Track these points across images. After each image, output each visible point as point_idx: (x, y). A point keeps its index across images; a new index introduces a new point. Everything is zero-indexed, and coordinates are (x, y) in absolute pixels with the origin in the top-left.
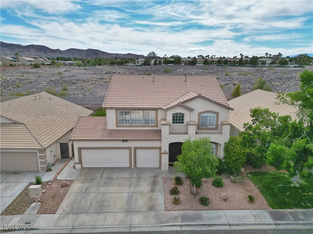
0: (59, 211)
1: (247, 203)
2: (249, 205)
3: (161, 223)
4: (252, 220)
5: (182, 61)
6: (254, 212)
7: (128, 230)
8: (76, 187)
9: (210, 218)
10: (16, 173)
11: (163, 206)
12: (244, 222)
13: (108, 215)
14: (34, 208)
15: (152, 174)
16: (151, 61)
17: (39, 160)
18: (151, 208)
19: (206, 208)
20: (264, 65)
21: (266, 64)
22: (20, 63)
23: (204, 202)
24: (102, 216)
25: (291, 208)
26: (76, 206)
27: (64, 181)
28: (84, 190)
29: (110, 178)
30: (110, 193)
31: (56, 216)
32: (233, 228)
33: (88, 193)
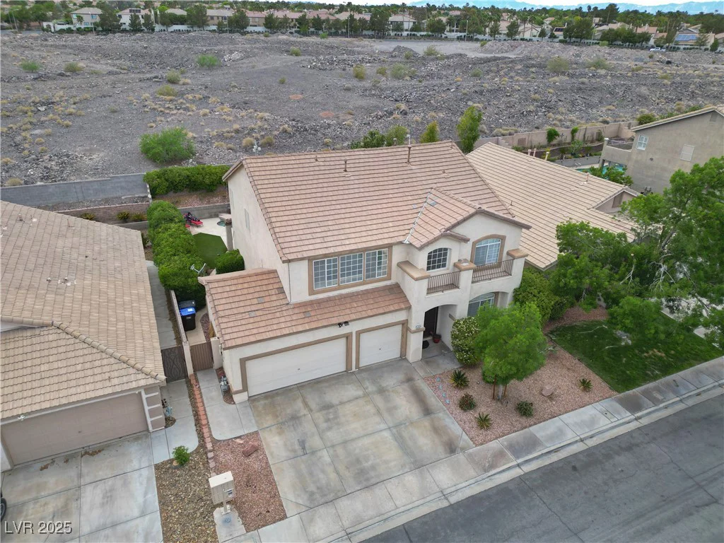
0: (290, 509)
1: (582, 394)
2: (586, 397)
3: (486, 471)
4: (605, 422)
5: (209, 18)
6: (600, 406)
7: (445, 504)
8: (275, 445)
9: (551, 438)
10: (92, 452)
11: (465, 437)
13: (391, 486)
14: (227, 521)
15: (400, 376)
16: (120, 16)
17: (147, 408)
18: (451, 448)
19: (531, 420)
20: (400, 33)
21: (402, 30)
23: (524, 409)
24: (379, 492)
25: (639, 386)
26: (312, 488)
27: (239, 441)
28: (297, 447)
29: (327, 407)
30: (353, 440)
31: (293, 521)
32: (591, 443)
33: (314, 452)
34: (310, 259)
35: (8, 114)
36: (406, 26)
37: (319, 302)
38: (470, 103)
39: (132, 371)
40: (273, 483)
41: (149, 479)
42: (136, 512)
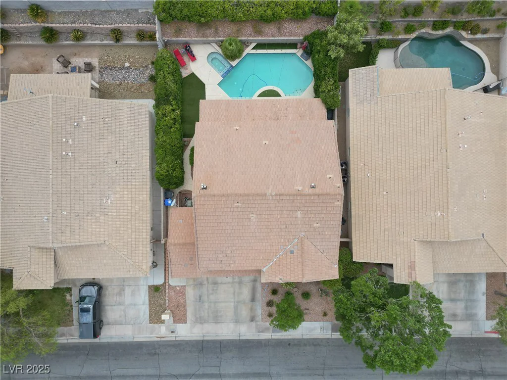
0: (188, 321)
2: (321, 318)
3: (259, 332)
4: (318, 331)
6: (322, 324)
7: (238, 338)
12: (313, 333)
13: (223, 326)
18: (253, 319)
24: (219, 326)
26: (198, 316)
27: (178, 288)
28: (198, 298)
29: (215, 283)
30: (219, 302)
32: (304, 337)
33: (203, 303)
41: (146, 291)
42: (141, 303)
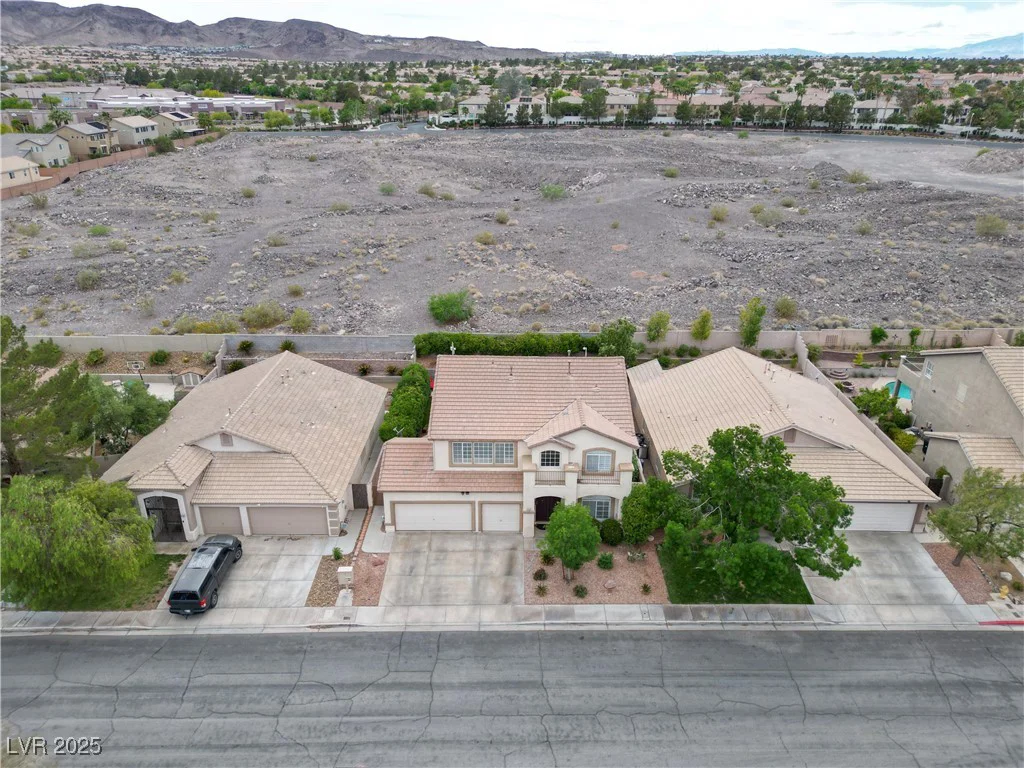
0: (382, 602)
1: (639, 595)
2: (640, 597)
3: (519, 620)
4: (638, 618)
6: (644, 607)
7: (477, 630)
8: (395, 565)
9: (583, 616)
10: (293, 538)
11: (523, 597)
12: (628, 620)
13: (449, 609)
14: (345, 597)
15: (508, 545)
16: (508, 106)
17: (329, 520)
18: (507, 600)
19: (580, 600)
20: (868, 126)
22: (115, 141)
23: (580, 592)
24: (441, 610)
25: (696, 603)
26: (402, 595)
27: (375, 556)
28: (408, 570)
29: (442, 551)
30: (446, 576)
31: (379, 609)
32: (611, 628)
33: (416, 576)
34: (450, 441)
35: (344, 255)
36: (879, 115)
37: (455, 473)
38: (813, 277)
39: (324, 493)
40: (380, 585)
41: (316, 563)
42: (301, 577)
